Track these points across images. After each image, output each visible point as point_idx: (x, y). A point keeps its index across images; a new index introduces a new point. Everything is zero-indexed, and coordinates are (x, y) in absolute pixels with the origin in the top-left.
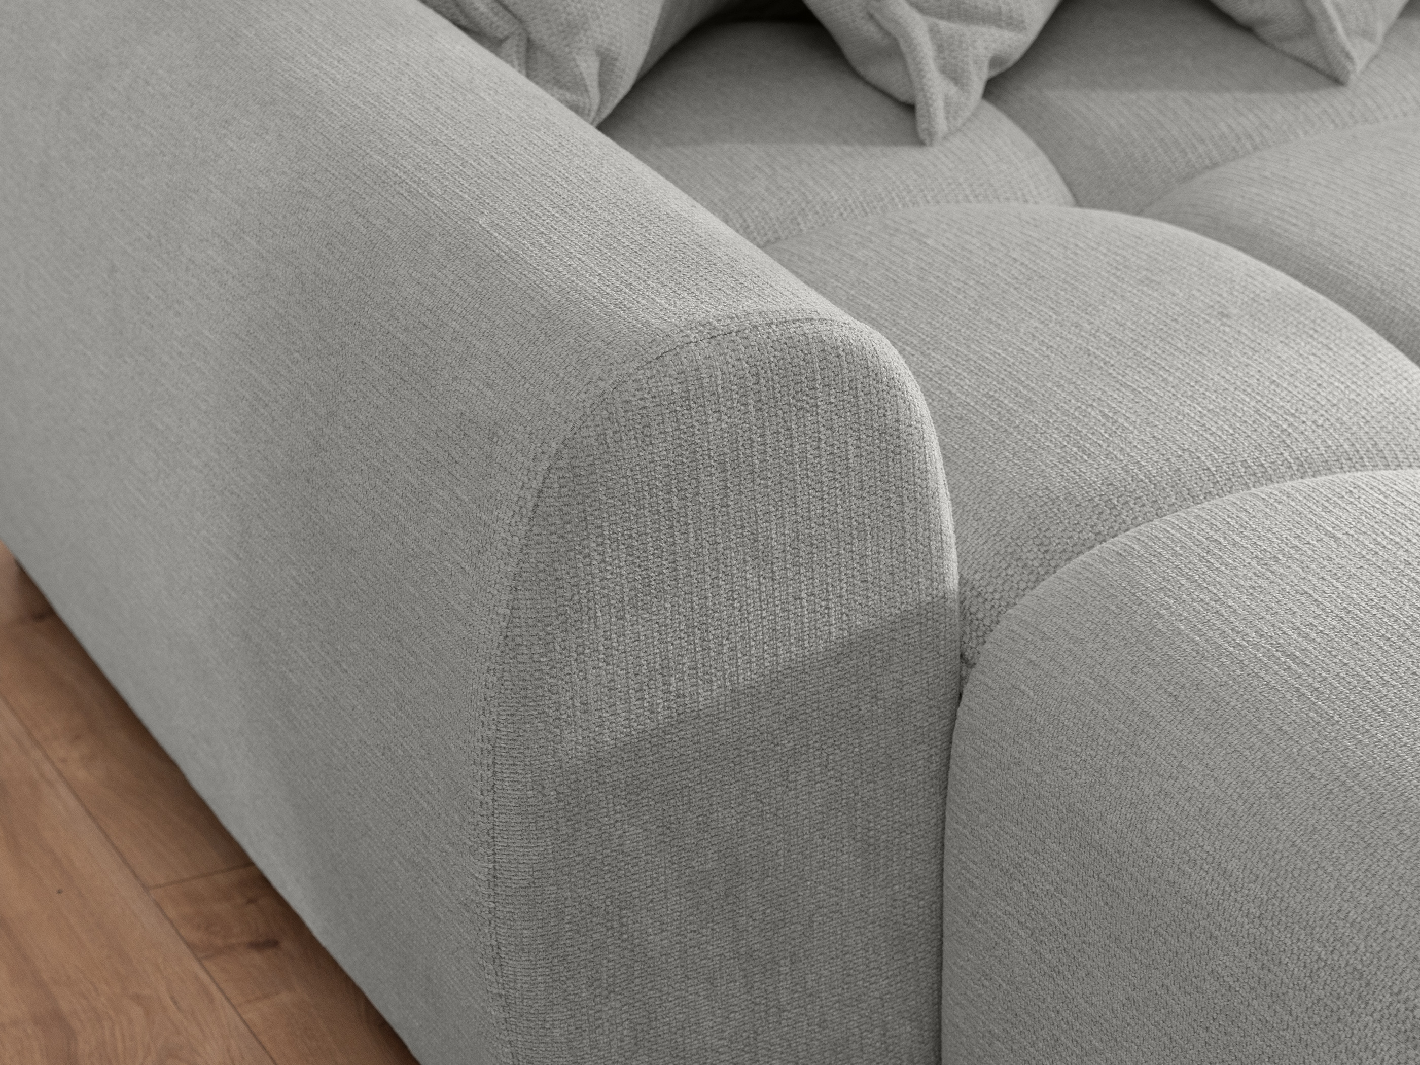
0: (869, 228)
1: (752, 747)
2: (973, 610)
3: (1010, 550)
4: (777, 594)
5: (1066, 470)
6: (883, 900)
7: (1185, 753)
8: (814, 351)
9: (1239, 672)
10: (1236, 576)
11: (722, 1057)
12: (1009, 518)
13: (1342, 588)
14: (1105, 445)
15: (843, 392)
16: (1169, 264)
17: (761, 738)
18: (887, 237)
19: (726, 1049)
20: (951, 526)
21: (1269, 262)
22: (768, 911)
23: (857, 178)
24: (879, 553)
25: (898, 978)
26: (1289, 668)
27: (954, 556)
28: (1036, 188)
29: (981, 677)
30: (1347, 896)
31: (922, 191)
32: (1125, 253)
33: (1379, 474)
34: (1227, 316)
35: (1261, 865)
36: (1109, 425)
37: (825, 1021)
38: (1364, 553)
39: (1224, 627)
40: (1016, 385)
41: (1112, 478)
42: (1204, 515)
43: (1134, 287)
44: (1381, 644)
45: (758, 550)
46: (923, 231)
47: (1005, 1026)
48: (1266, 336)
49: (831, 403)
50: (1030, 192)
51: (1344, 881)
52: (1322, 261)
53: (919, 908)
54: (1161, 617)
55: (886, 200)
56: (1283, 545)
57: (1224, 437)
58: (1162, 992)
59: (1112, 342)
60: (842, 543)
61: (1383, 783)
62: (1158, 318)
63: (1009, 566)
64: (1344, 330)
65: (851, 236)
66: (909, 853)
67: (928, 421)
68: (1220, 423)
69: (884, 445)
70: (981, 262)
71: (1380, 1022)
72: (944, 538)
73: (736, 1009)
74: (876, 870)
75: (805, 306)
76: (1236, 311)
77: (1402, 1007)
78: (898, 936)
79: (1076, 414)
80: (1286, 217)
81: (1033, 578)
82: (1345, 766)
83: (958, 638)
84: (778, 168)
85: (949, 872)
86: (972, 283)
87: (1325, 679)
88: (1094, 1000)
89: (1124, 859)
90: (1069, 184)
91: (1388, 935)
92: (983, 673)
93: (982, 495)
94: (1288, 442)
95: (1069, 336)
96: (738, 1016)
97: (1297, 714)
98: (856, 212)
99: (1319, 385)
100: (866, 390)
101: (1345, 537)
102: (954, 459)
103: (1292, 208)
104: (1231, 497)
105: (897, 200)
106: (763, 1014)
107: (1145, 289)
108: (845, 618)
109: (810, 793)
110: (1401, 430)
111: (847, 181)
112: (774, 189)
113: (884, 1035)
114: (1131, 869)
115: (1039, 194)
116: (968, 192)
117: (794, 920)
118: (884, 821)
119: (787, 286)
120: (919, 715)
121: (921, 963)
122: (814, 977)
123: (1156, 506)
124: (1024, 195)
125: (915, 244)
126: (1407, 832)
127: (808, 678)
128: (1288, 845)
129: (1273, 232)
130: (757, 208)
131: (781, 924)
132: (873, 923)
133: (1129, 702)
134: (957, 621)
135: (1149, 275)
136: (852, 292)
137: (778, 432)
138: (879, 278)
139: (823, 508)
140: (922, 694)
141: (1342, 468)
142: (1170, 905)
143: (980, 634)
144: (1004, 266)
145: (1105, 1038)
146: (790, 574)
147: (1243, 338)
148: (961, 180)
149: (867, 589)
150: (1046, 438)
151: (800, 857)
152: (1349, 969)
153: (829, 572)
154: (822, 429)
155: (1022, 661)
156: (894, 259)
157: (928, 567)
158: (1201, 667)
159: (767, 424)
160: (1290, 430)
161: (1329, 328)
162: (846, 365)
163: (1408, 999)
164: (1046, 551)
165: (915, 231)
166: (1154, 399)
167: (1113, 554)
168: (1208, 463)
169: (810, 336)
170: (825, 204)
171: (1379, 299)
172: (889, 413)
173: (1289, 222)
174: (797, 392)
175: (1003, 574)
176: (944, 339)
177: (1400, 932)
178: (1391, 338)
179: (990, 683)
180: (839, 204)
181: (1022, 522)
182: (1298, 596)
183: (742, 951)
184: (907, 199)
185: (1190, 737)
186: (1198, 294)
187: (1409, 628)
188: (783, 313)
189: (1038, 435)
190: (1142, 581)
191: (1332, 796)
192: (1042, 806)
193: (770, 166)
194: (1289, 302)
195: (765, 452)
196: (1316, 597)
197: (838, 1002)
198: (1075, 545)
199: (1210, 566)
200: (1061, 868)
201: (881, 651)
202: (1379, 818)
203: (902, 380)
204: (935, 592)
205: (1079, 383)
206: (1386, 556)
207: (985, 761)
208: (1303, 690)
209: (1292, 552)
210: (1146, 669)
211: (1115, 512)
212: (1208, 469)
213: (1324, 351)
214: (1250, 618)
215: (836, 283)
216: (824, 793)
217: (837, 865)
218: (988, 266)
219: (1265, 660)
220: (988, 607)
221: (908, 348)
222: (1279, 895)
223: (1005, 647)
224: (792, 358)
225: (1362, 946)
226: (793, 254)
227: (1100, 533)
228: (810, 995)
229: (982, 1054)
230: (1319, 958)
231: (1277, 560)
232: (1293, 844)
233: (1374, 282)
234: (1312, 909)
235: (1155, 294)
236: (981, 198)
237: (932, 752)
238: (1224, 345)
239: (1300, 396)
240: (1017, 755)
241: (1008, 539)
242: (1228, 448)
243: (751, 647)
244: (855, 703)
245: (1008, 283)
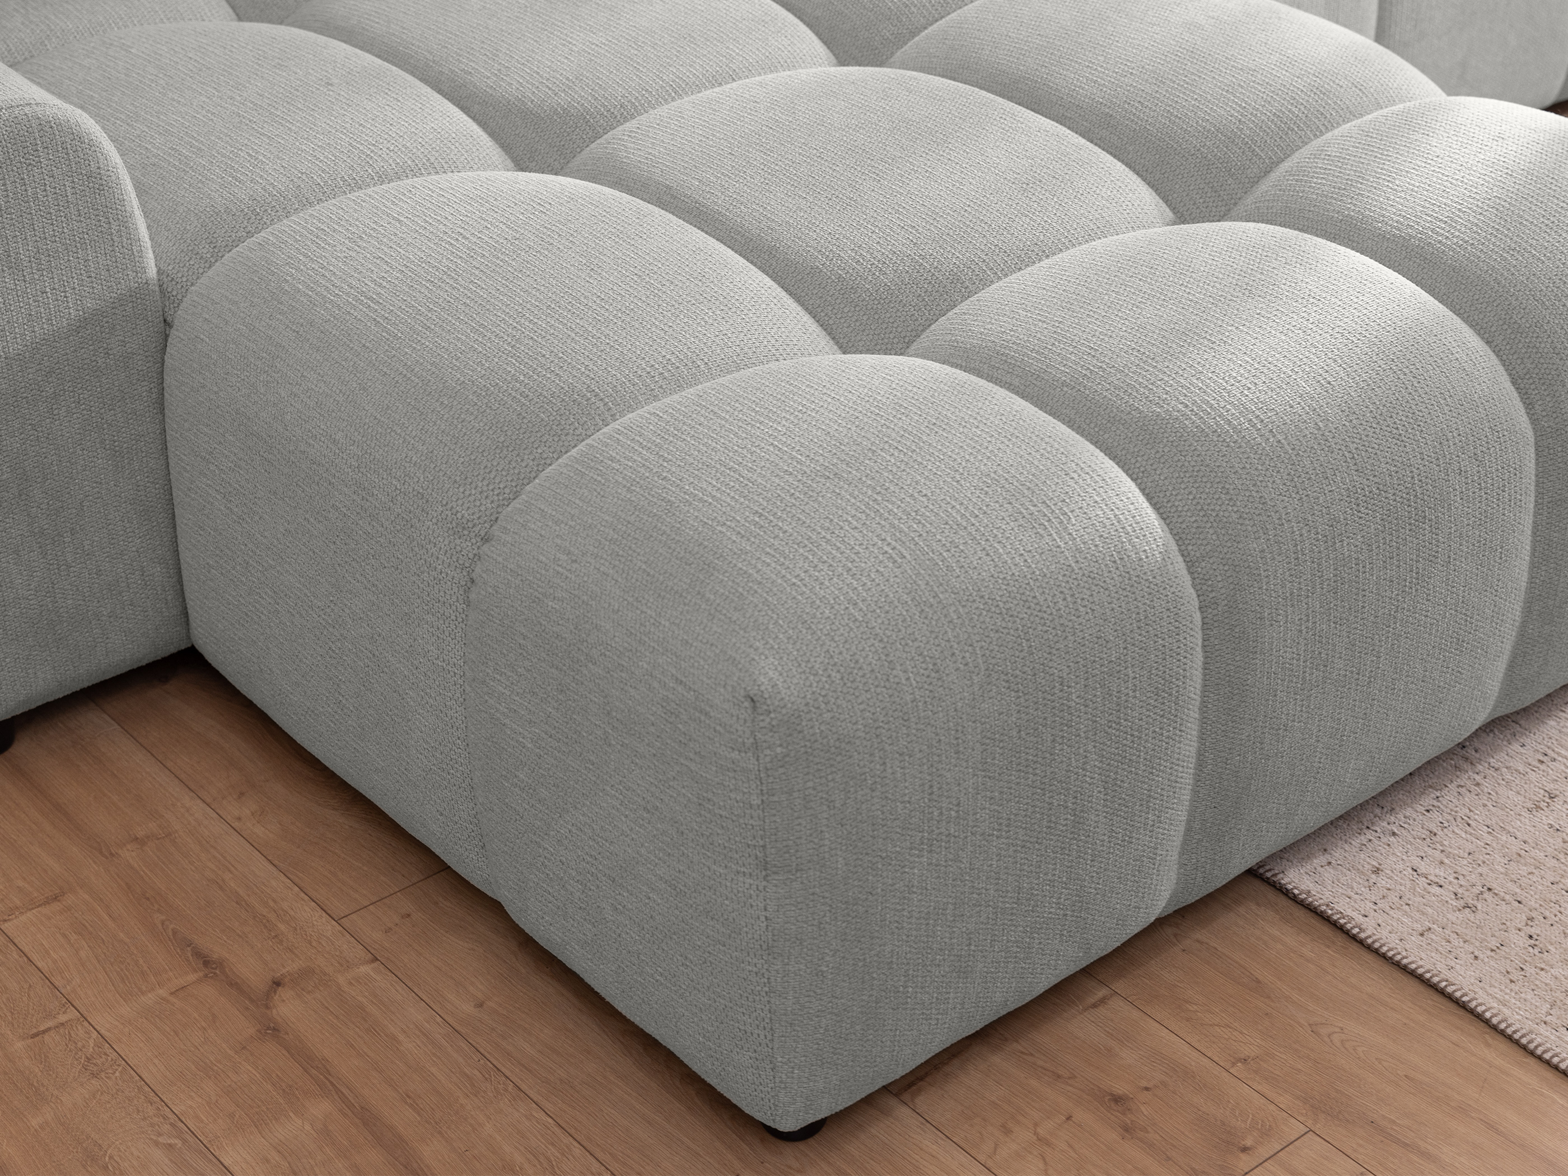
0: (92, 45)
1: (25, 395)
2: (169, 290)
3: (190, 248)
4: (29, 291)
5: (225, 193)
6: (130, 487)
7: (305, 367)
8: (34, 125)
9: (337, 312)
10: (335, 251)
11: (31, 602)
12: (188, 227)
13: (403, 252)
14: (250, 174)
15: (58, 151)
16: (293, 54)
17: (31, 388)
18: (105, 50)
19: (33, 597)
20: (146, 235)
21: (361, 48)
22: (51, 502)
23: (85, 12)
24: (97, 257)
25: (148, 537)
26: (369, 306)
27: (150, 255)
28: (210, 11)
29: (176, 333)
30: (410, 447)
31: (130, 18)
32: (264, 49)
33: (429, 178)
34: (331, 85)
35: (356, 434)
36: (253, 161)
37: (100, 571)
38: (417, 229)
39: (327, 284)
40: (190, 140)
41: (255, 195)
42: (315, 214)
43: (270, 70)
44: (428, 285)
45: (11, 262)
46: (129, 44)
47: (216, 559)
48: (356, 95)
49: (50, 159)
50: (205, 14)
51: (408, 437)
52: (395, 45)
53: (156, 489)
54: (287, 281)
55: (106, 26)
56: (366, 229)
57: (329, 163)
58: (305, 523)
59: (255, 107)
60: (71, 253)
61: (430, 373)
62: (285, 89)
63: (191, 259)
64: (409, 88)
65: (80, 51)
66: (144, 454)
67: (120, 167)
68: (326, 154)
69: (91, 185)
70: (168, 61)
71: (436, 524)
72: (142, 243)
73: (37, 569)
74: (123, 467)
75: (26, 96)
76: (336, 81)
77: (449, 513)
78: (144, 510)
79: (231, 155)
80: (372, 18)
81: (207, 265)
82: (406, 364)
83: (160, 309)
84: (29, 9)
85: (172, 464)
86: (161, 75)
87: (392, 311)
88: (266, 534)
89: (273, 440)
90: (233, 8)
91: (437, 469)
92: (177, 330)
93: (170, 214)
94: (371, 162)
95: (226, 105)
96: (38, 574)
97: (374, 335)
98: (86, 35)
99: (391, 124)
100: (74, 149)
101: (405, 220)
102: (150, 192)
103: (376, 12)
104: (333, 201)
105: (113, 25)
106: (56, 571)
107: (277, 71)
108: (79, 302)
109: (70, 421)
110: (445, 149)
111: (78, 14)
112: (27, 23)
113: (143, 575)
114: (278, 446)
115: (212, 15)
116: (162, 16)
117: (70, 506)
118: (124, 435)
119: (14, 83)
120: (140, 363)
121: (162, 525)
122: (88, 542)
123: (286, 211)
124: (201, 16)
125: (123, 53)
126: (446, 402)
127: (58, 345)
128: (372, 419)
129: (363, 28)
130: (16, 37)
131: (61, 510)
132: (125, 502)
133: (268, 338)
134: (158, 296)
135: (280, 62)
136: (80, 88)
137: (15, 182)
138: (99, 77)
139: (53, 230)
140: (139, 349)
141: (407, 176)
142: (303, 467)
143: (176, 305)
144: (183, 63)
145: (275, 557)
146: (36, 277)
147: (341, 98)
148: (157, 9)
149: (92, 282)
150: (211, 173)
151: (68, 464)
152: (415, 493)
153: (64, 273)
154: (46, 177)
155: (200, 320)
156: (108, 63)
157: (133, 264)
158: (313, 311)
159: (7, 177)
160: (372, 155)
161: (398, 87)
162: (58, 133)
163: (452, 507)
164: (215, 247)
165: (123, 44)
166: (282, 142)
167: (256, 244)
168: (319, 181)
169: (30, 115)
170: (63, 31)
171: (431, 66)
172: (92, 163)
173: (373, 21)
174: (25, 154)
175: (187, 265)
176: (142, 113)
177: (445, 466)
178: (440, 92)
179: (182, 335)
180: (73, 30)
181: (197, 229)
182: (375, 260)
183: (36, 531)
184: (121, 24)
185: (308, 357)
186: (312, 72)
187: (446, 273)
188: (10, 101)
189: (206, 172)
190: (275, 260)
191: (398, 385)
192: (220, 413)
193: (24, 8)
194: (372, 73)
195: (8, 196)
196: (386, 259)
197: (108, 557)
198: (233, 241)
199: (318, 246)
200: (236, 451)
201: (107, 322)
202: (427, 395)
203: (99, 140)
204: (140, 280)
205: (233, 135)
206: (431, 230)
207: (183, 388)
208: (378, 319)
209: (372, 232)
210: (278, 316)
211: (259, 217)
212: (319, 184)
213: (395, 102)
214: (344, 277)
215: (69, 83)
216: (80, 420)
217: (95, 467)
218: (172, 63)
219: (354, 302)
220: (179, 287)
221: (118, 122)
222: (369, 451)
223: (190, 312)
224: (19, 131)
225: (422, 478)
226: (40, 65)
227: (249, 232)
228: (88, 555)
229: (205, 579)
230: (396, 489)
231: (361, 238)
232: (375, 418)
233: (428, 56)
234: (389, 457)
235: (284, 74)
236: (172, 20)
237: (152, 386)
238: (329, 104)
239: (379, 133)
240: (202, 381)
241: (189, 241)
242: (332, 169)
243: (15, 327)
244: (94, 358)
245: (185, 74)
